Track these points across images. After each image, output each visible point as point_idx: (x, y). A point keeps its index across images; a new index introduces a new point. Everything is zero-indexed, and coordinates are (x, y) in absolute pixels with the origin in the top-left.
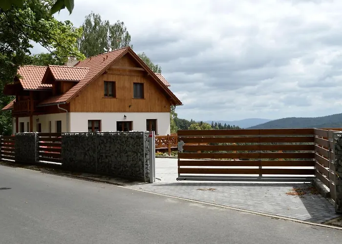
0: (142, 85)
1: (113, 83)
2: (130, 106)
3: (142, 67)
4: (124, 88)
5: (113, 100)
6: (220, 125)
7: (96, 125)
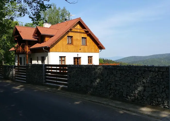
1: (72, 37)
2: (80, 50)
3: (86, 29)
4: (77, 40)
5: (72, 46)
7: (63, 59)
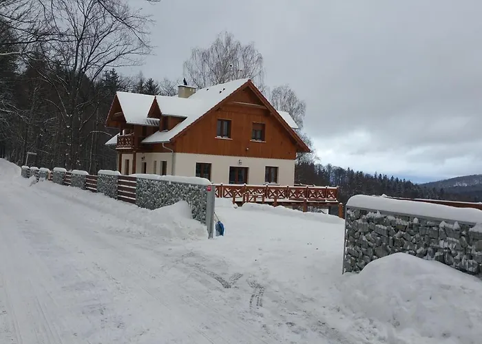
0: (263, 126)
1: (229, 122)
2: (247, 150)
3: (264, 105)
4: (240, 128)
6: (385, 177)
